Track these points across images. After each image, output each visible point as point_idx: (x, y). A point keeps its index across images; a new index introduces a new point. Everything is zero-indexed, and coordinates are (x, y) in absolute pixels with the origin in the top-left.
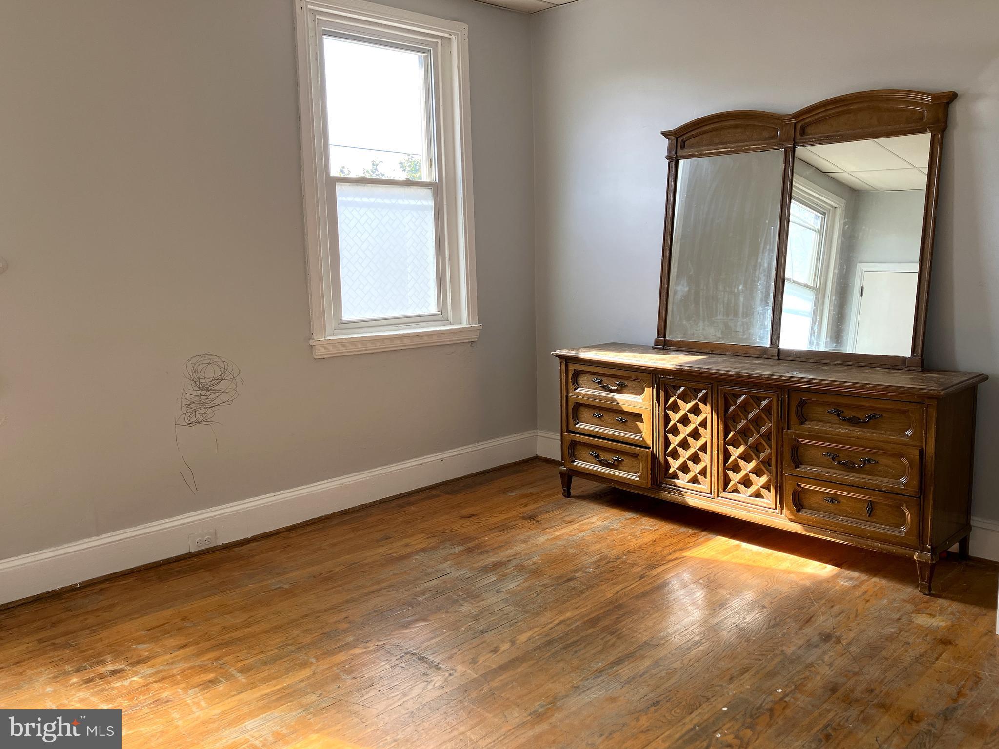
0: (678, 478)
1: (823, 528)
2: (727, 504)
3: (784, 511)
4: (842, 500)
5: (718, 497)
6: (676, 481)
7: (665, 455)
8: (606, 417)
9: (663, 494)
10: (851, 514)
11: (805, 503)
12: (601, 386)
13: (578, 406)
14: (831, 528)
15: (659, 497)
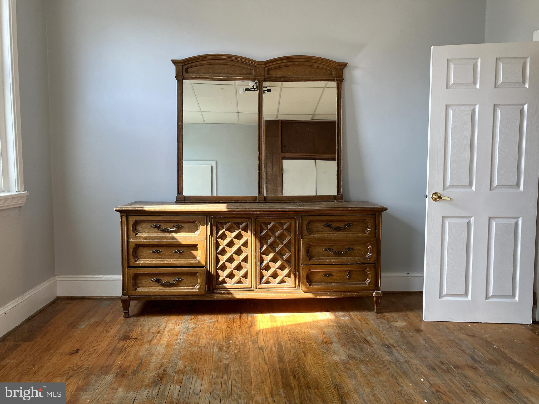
0: (226, 283)
1: (324, 292)
2: (263, 292)
3: (300, 287)
4: (334, 274)
5: (256, 288)
6: (224, 285)
7: (217, 269)
8: (164, 252)
9: (216, 296)
10: (339, 280)
11: (312, 280)
12: (160, 230)
13: (138, 247)
14: (328, 290)
15: (213, 299)
